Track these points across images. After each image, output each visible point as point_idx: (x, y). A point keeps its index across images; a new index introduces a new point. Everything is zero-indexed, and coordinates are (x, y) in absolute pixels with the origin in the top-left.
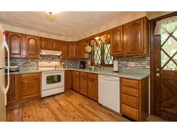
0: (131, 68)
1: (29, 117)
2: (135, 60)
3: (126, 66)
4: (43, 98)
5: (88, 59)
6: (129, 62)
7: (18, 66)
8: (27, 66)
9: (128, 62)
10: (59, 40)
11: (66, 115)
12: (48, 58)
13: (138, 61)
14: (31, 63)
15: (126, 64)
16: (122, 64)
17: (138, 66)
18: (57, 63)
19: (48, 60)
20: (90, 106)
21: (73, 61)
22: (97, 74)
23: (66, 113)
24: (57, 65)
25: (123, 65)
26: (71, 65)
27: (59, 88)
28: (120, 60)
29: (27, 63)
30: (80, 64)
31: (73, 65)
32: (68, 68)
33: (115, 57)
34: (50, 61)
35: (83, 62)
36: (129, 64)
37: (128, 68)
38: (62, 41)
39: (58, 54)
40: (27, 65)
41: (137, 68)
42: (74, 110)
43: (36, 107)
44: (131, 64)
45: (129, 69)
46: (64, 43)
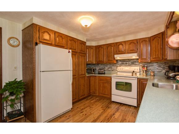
8: (110, 71)
12: (127, 63)
14: (113, 68)
18: (137, 68)
19: (127, 65)
24: (136, 71)
29: (110, 67)
40: (110, 70)
46: (144, 41)
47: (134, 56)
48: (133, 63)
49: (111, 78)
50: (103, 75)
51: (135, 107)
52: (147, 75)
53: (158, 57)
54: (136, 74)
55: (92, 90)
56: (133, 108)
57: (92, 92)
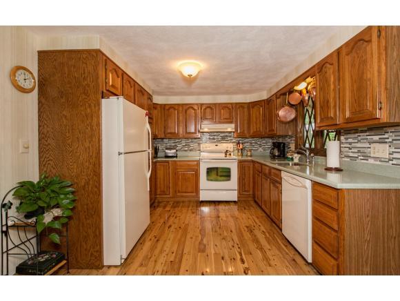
0: (378, 163)
1: (176, 218)
2: (388, 138)
3: (366, 157)
4: (202, 202)
5: (291, 137)
6: (372, 145)
7: (175, 151)
8: (186, 151)
9: (370, 143)
10: (231, 104)
11: (216, 232)
12: (215, 137)
13: (394, 142)
14: (192, 146)
15: (366, 150)
16: (356, 151)
17: (395, 155)
18: (230, 146)
19: (215, 141)
20: (265, 235)
21: (264, 141)
22: (280, 171)
23: (218, 229)
24: (228, 149)
25: (359, 152)
26: (261, 149)
27: (228, 190)
28: (354, 138)
29: (186, 145)
30: (273, 149)
31: (264, 150)
32: (251, 156)
33: (342, 131)
34: (219, 141)
35: (280, 143)
36: (372, 150)
37: (371, 161)
38: (236, 104)
39: (229, 130)
40: (186, 149)
41: (394, 162)
42: (233, 230)
43: (188, 210)
44: (376, 150)
45: (373, 165)
46: (242, 106)
47: (230, 128)
48: (223, 138)
49: (198, 162)
50: (175, 159)
51: (235, 202)
52: (242, 155)
53: (260, 131)
54: (230, 154)
55: (160, 188)
56: (233, 203)
57: (161, 191)
